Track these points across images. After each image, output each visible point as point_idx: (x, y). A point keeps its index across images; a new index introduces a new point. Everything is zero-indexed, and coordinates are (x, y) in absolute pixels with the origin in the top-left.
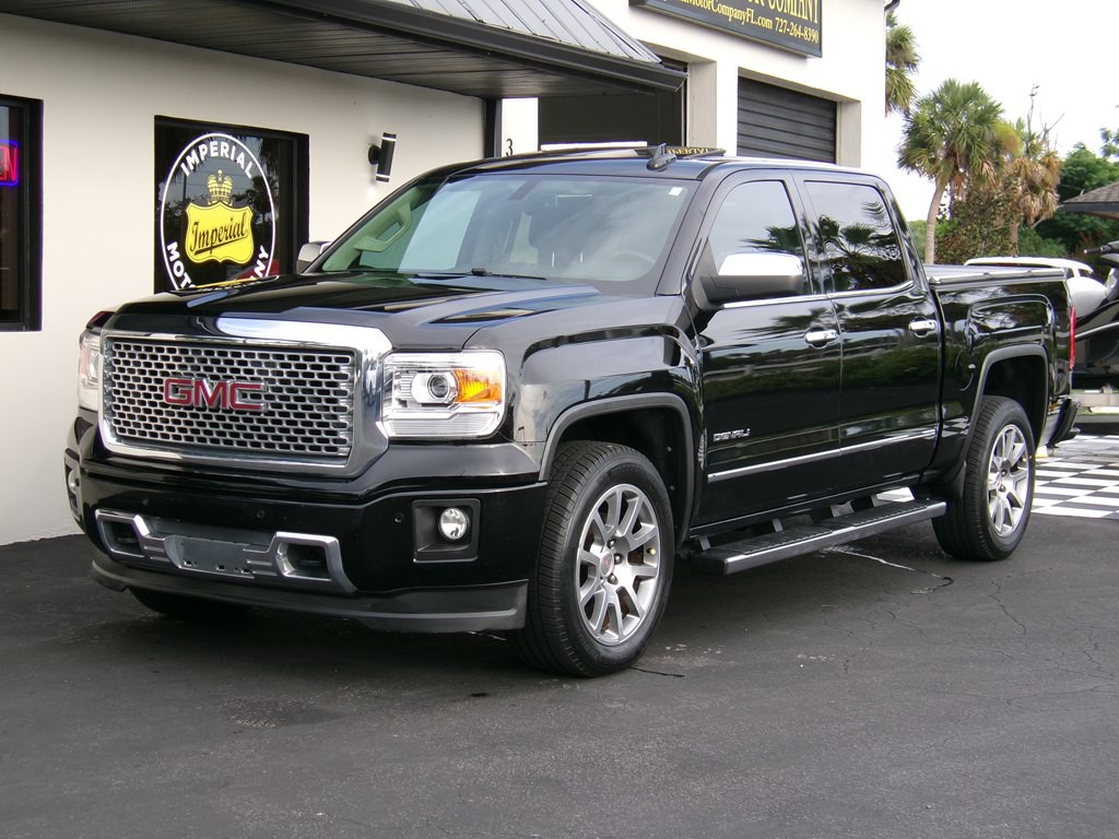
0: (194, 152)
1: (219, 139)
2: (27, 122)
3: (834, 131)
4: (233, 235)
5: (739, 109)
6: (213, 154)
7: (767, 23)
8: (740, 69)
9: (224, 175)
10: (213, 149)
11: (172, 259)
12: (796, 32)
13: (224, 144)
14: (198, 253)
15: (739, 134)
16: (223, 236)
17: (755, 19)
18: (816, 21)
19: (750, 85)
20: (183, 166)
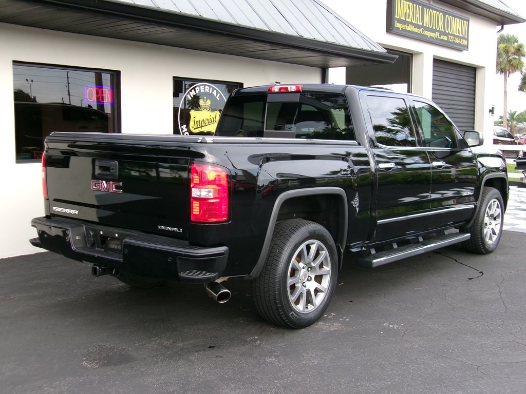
0: (193, 90)
1: (205, 85)
2: (115, 80)
3: (475, 78)
4: (211, 122)
5: (433, 70)
6: (202, 91)
7: (445, 38)
8: (434, 56)
9: (207, 99)
10: (201, 89)
11: (183, 131)
12: (457, 41)
13: (206, 87)
14: (195, 129)
15: (433, 80)
16: (207, 122)
17: (440, 36)
18: (466, 37)
19: (437, 61)
20: (188, 96)
